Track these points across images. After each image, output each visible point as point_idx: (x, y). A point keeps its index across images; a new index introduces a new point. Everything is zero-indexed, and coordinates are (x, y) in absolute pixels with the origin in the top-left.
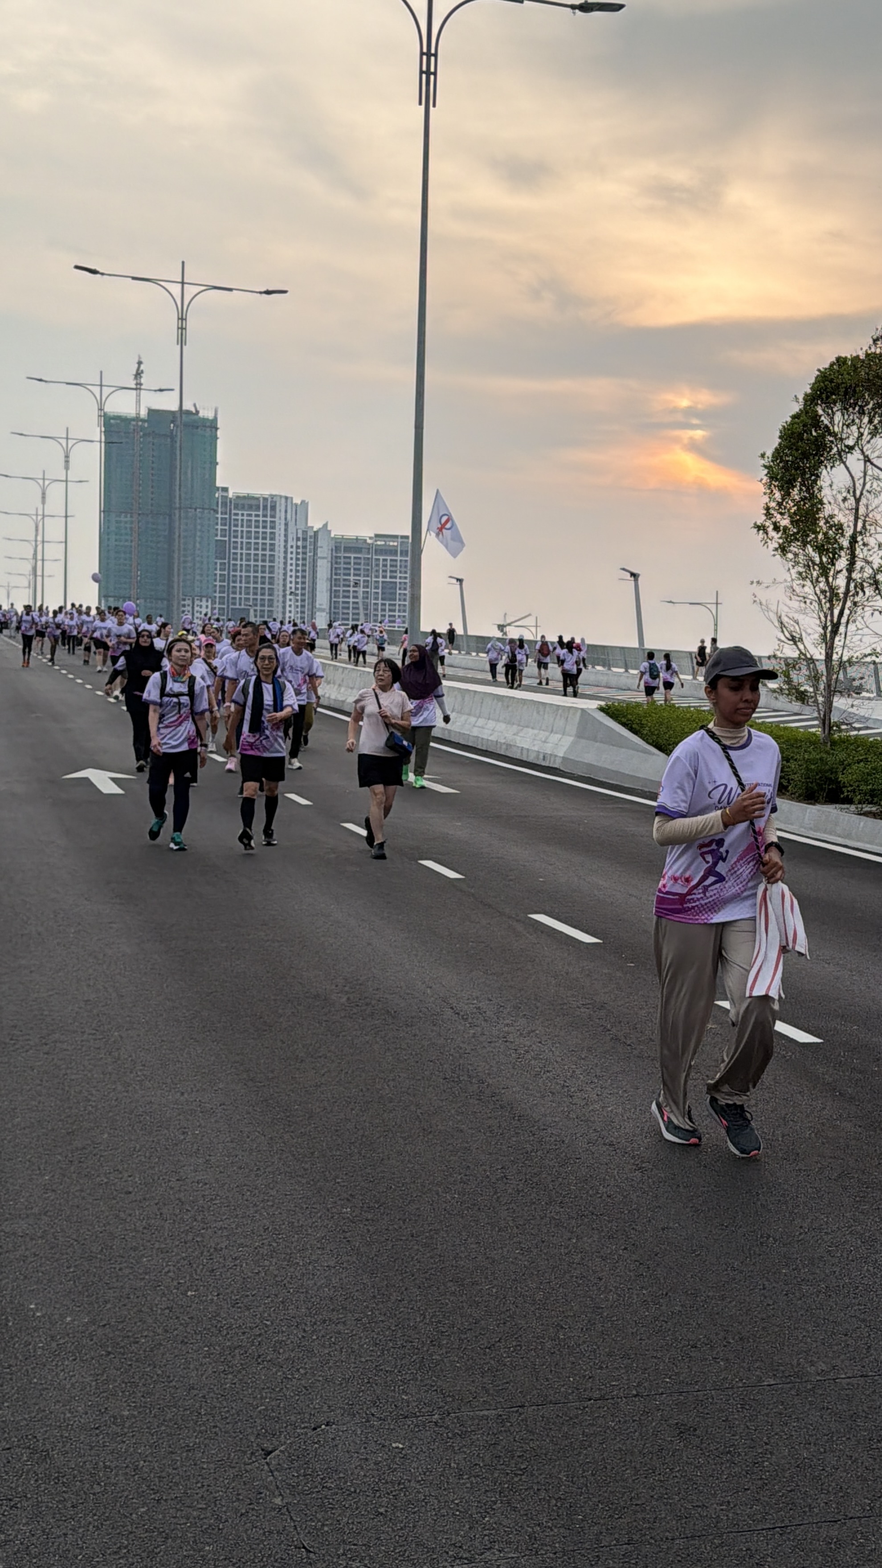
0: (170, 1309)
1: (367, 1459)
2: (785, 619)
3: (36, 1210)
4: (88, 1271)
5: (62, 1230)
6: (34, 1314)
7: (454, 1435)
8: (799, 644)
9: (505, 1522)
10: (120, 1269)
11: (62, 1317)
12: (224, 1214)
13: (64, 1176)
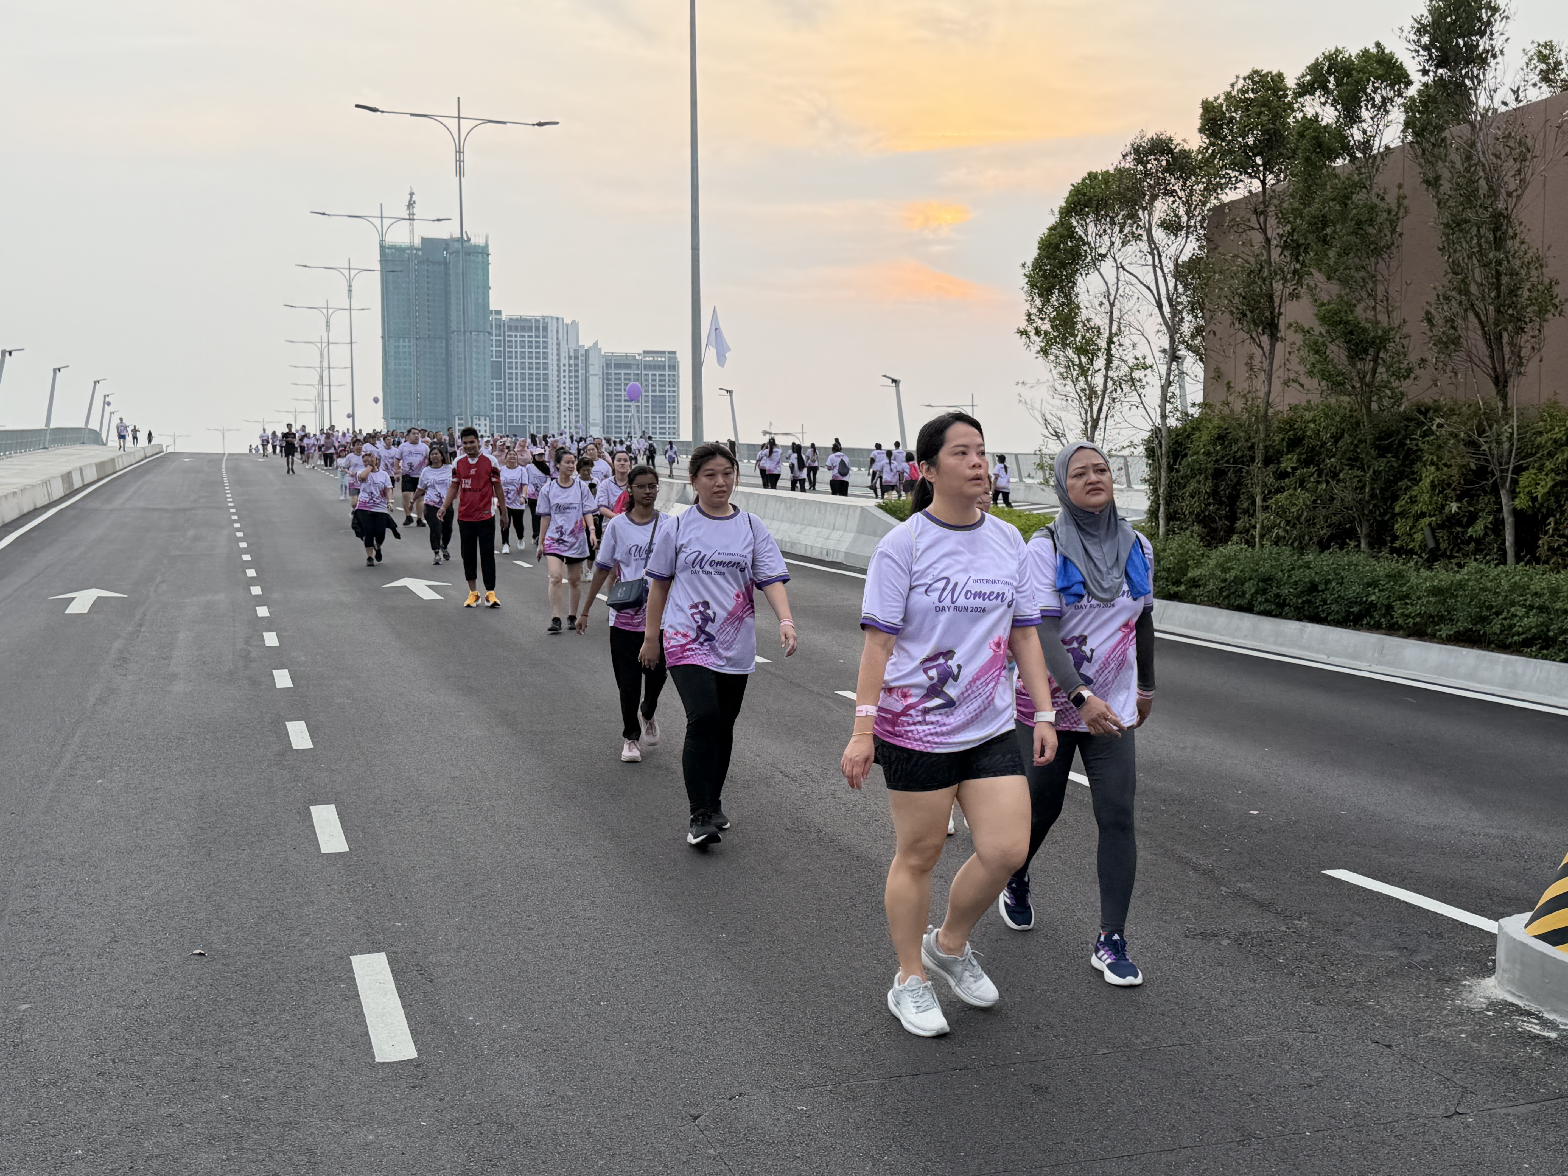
0: (589, 1016)
1: (778, 1119)
2: (1049, 417)
3: (454, 946)
4: (512, 990)
5: (481, 960)
6: (474, 1025)
7: (848, 1099)
8: (1062, 439)
9: (902, 1159)
10: (539, 987)
11: (499, 1025)
12: (617, 942)
13: (471, 918)
